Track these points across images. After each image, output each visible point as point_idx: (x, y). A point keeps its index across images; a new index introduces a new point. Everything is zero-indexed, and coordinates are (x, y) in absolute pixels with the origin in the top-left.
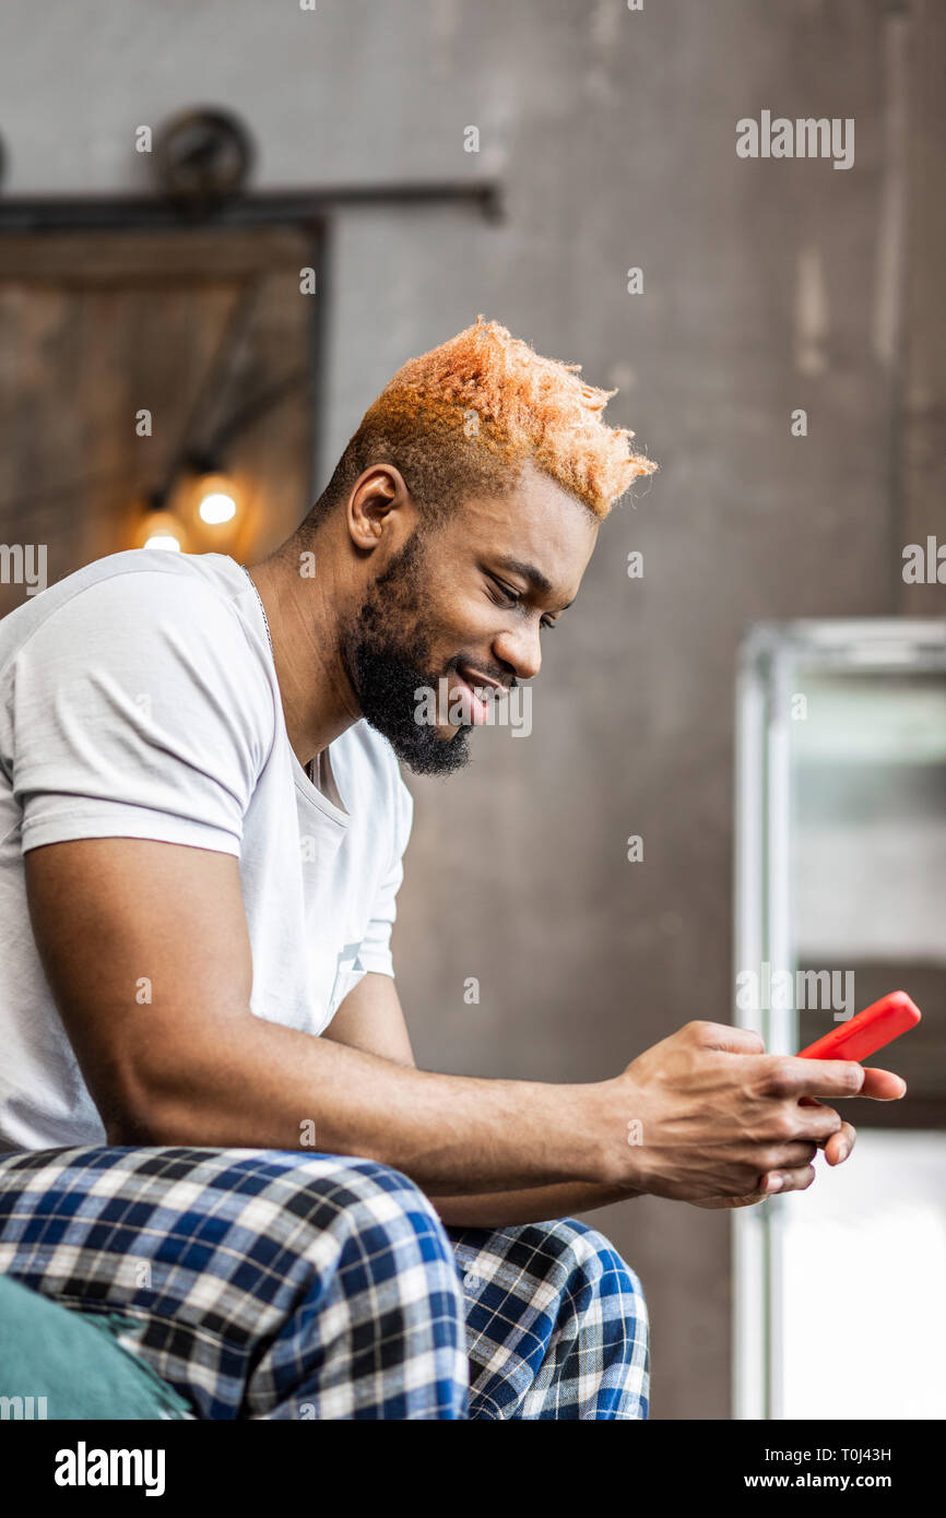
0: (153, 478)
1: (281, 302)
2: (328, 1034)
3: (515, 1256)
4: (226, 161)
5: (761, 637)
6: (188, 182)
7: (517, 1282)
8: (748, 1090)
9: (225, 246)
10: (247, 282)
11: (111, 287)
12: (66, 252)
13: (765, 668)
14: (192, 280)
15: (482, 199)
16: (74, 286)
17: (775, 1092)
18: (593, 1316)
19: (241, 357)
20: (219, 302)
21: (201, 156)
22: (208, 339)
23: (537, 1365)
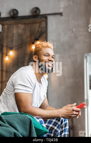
0: (32, 41)
1: (43, 24)
2: (39, 108)
3: (57, 119)
4: (38, 12)
5: (86, 54)
6: (34, 14)
7: (57, 121)
8: (71, 110)
9: (38, 20)
10: (40, 23)
11: (28, 24)
12: (24, 21)
13: (86, 57)
14: (36, 23)
15: (61, 14)
16: (25, 24)
17: (73, 110)
18: (64, 123)
19: (40, 30)
20: (38, 24)
21: (35, 11)
22: (37, 28)
23: (59, 129)
